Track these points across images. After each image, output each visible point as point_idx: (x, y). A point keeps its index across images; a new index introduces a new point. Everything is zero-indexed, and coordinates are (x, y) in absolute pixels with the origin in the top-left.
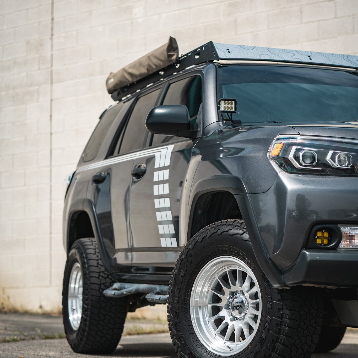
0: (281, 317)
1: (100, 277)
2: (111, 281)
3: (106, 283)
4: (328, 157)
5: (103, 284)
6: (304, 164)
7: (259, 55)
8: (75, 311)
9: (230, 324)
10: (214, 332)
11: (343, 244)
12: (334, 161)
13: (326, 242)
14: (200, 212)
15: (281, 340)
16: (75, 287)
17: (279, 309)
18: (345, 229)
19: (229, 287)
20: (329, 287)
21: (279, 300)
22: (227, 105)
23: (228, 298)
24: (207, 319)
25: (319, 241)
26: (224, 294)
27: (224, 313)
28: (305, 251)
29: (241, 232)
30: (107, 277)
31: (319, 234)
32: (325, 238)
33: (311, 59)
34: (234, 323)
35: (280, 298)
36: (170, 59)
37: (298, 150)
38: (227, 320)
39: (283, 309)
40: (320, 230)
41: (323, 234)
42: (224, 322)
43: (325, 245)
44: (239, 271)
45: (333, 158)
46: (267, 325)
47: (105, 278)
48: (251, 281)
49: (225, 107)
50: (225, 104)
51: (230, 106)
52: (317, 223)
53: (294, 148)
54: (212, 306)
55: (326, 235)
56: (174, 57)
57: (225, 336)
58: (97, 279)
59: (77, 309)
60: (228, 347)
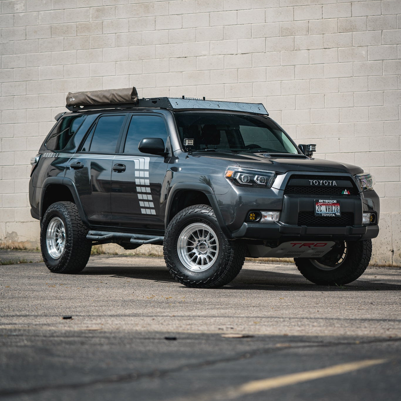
0: (230, 253)
1: (78, 227)
2: (84, 229)
3: (82, 230)
4: (255, 179)
5: (80, 231)
6: (244, 182)
7: (192, 105)
8: (51, 247)
9: (199, 256)
10: (189, 260)
11: (262, 220)
12: (258, 181)
13: (254, 218)
14: (177, 198)
15: (230, 264)
16: (51, 231)
17: (229, 249)
18: (263, 213)
19: (198, 238)
20: (252, 239)
21: (229, 245)
22: (189, 142)
23: (197, 243)
24: (185, 253)
25: (251, 218)
26: (195, 241)
27: (195, 251)
28: (245, 223)
29: (208, 212)
30: (82, 227)
31: (251, 215)
32: (254, 217)
33: (219, 107)
34: (201, 256)
35: (229, 244)
36: (133, 100)
37: (241, 175)
38: (197, 254)
39: (230, 249)
40: (252, 213)
41: (253, 215)
42: (195, 255)
43: (254, 220)
44: (204, 230)
45: (257, 179)
46: (222, 257)
47: (81, 227)
48: (211, 235)
49: (188, 143)
50: (188, 141)
51: (191, 142)
52: (251, 210)
53: (239, 174)
54: (188, 247)
55: (254, 215)
56: (136, 99)
57: (195, 263)
58: (77, 228)
59: (52, 245)
60: (199, 268)
